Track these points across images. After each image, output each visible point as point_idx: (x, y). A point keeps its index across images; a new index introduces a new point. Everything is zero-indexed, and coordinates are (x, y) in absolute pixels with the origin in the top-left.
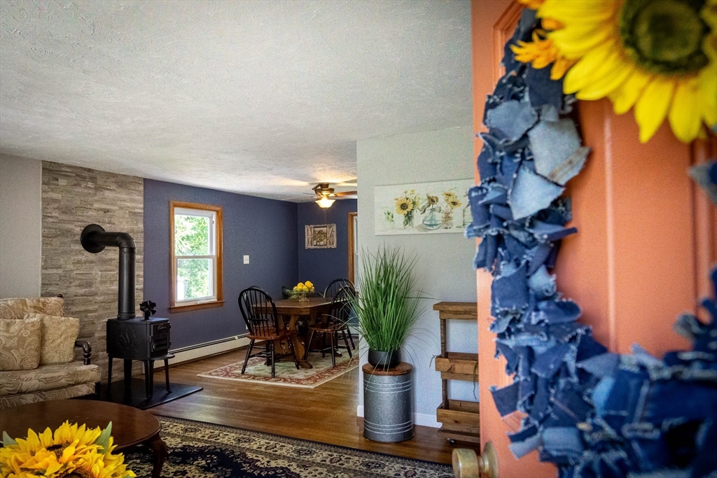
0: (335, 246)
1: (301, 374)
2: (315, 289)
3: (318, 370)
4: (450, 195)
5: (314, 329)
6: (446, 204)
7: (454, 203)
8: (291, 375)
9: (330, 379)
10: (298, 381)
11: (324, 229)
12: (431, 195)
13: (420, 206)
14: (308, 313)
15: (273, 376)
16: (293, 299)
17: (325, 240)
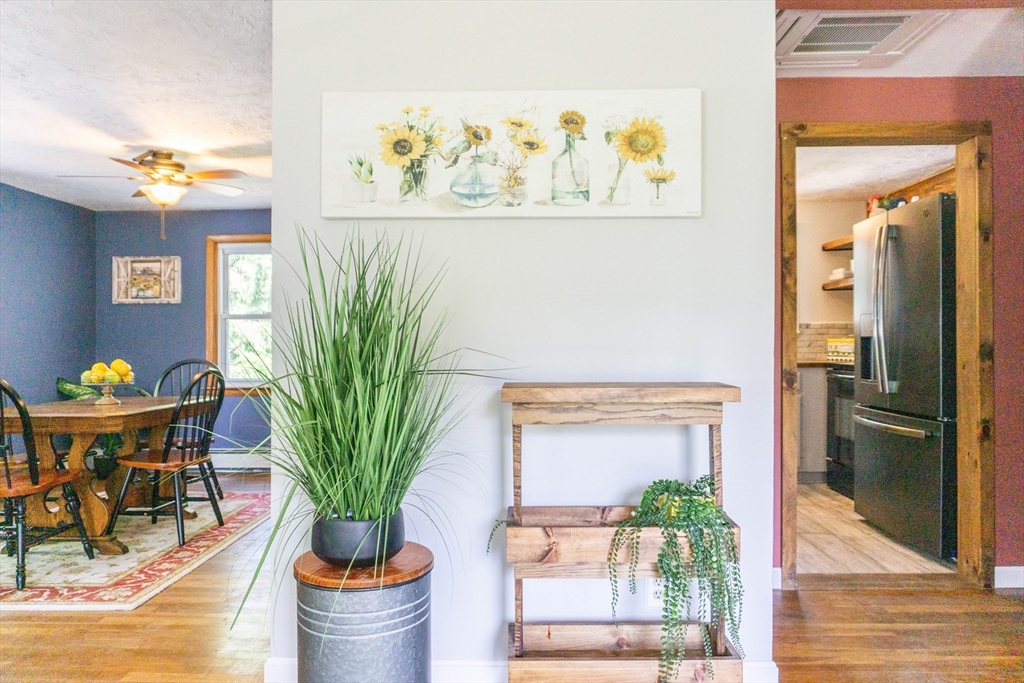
0: (177, 299)
1: (99, 571)
2: (136, 379)
3: (143, 555)
4: (521, 125)
5: (131, 464)
6: (509, 146)
7: (531, 145)
8: (72, 577)
9: (176, 578)
10: (92, 593)
11: (155, 267)
12: (472, 123)
13: (445, 149)
14: (119, 429)
15: (22, 584)
16: (82, 400)
17: (157, 288)
